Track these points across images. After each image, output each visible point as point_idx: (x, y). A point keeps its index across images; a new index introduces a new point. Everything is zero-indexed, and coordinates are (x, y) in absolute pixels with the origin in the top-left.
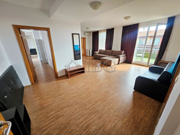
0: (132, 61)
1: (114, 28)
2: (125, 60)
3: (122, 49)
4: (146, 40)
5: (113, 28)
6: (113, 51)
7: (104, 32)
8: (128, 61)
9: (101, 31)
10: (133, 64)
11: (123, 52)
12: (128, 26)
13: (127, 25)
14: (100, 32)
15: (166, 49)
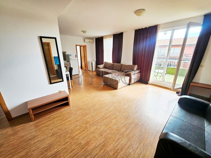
0: (149, 80)
1: (123, 33)
2: (139, 78)
3: (134, 63)
4: (169, 49)
5: (121, 33)
6: (122, 65)
7: (110, 38)
8: (144, 80)
9: (107, 36)
10: (150, 84)
11: (136, 67)
12: (142, 29)
13: (140, 28)
14: (106, 38)
15: (201, 64)
